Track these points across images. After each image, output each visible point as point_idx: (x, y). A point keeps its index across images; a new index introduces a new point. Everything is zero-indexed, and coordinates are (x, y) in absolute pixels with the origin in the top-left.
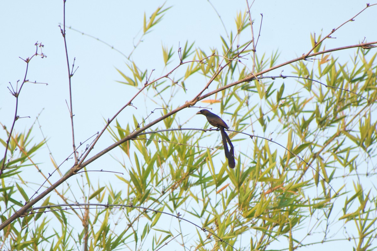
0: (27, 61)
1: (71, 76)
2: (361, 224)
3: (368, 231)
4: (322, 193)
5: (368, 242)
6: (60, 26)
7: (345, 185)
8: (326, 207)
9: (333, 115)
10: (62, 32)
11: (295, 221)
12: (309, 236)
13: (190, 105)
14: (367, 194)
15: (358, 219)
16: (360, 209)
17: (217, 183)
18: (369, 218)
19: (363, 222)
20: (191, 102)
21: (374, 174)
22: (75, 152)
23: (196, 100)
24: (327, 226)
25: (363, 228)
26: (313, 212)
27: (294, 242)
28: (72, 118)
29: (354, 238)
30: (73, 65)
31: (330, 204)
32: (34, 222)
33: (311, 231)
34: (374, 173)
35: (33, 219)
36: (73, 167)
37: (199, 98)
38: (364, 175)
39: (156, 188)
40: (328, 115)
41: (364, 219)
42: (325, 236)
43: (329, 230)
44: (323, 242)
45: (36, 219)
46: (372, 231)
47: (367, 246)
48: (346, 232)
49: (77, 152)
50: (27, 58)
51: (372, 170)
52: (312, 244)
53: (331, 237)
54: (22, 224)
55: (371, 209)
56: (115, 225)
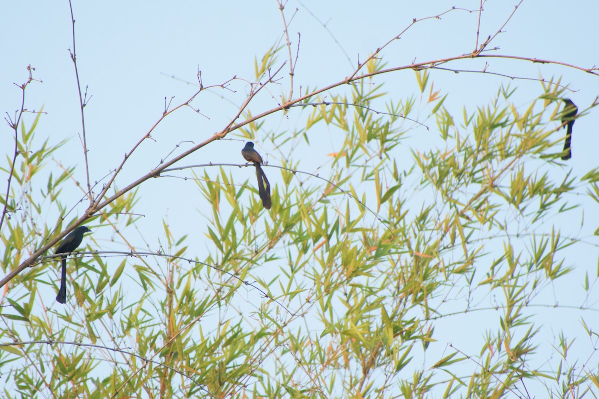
0: (23, 87)
1: (83, 106)
2: (509, 291)
3: (518, 298)
4: (463, 257)
5: (518, 311)
6: (69, 50)
7: (483, 246)
8: (468, 272)
9: (472, 166)
10: (72, 57)
11: (430, 289)
12: (444, 303)
13: (219, 137)
14: (517, 258)
15: (506, 286)
16: (508, 274)
17: (315, 239)
18: (518, 284)
19: (511, 289)
20: (220, 134)
21: (526, 235)
22: (90, 192)
23: (226, 131)
24: (470, 293)
25: (511, 295)
26: (448, 276)
27: (431, 312)
28: (86, 153)
29: (503, 307)
30: (86, 94)
31: (472, 268)
32: (109, 289)
33: (446, 297)
34: (526, 233)
35: (108, 285)
36: (88, 209)
37: (229, 129)
38: (514, 236)
39: (248, 247)
40: (466, 166)
41: (512, 286)
42: (468, 305)
43: (473, 298)
44: (466, 311)
45: (111, 285)
46: (521, 299)
47: (517, 316)
48: (495, 301)
49: (93, 192)
50: (23, 84)
51: (524, 230)
52: (454, 314)
53: (474, 306)
54: (96, 291)
55: (520, 274)
56: (205, 291)
